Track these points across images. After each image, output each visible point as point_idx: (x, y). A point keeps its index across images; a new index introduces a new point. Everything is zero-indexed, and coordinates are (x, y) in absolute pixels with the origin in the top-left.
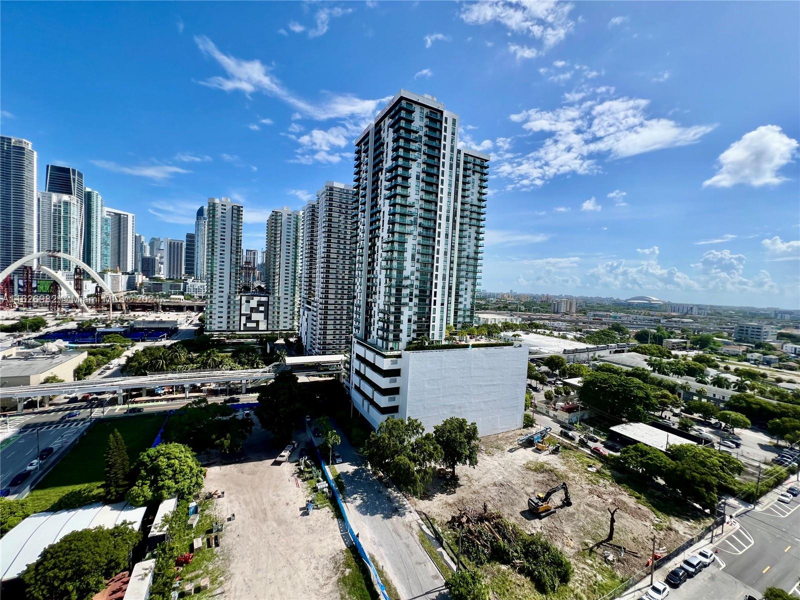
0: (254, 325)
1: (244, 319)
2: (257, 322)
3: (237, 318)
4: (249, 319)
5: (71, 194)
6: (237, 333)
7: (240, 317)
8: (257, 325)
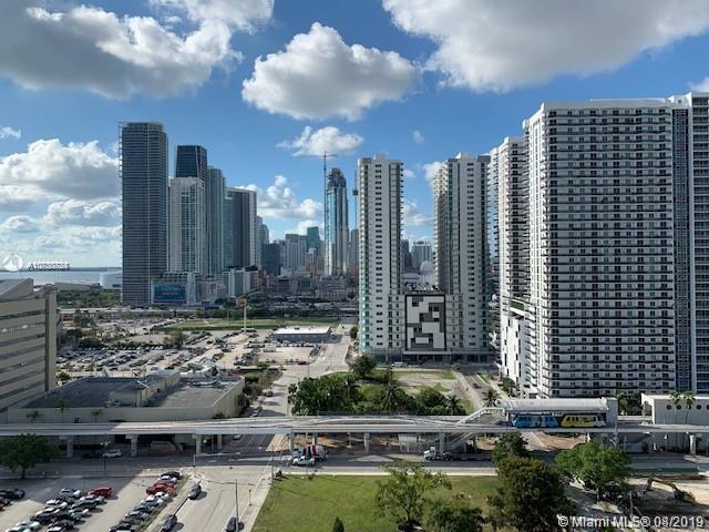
0: (426, 340)
2: (430, 336)
3: (402, 329)
4: (418, 330)
5: (197, 176)
7: (406, 329)
8: (429, 340)
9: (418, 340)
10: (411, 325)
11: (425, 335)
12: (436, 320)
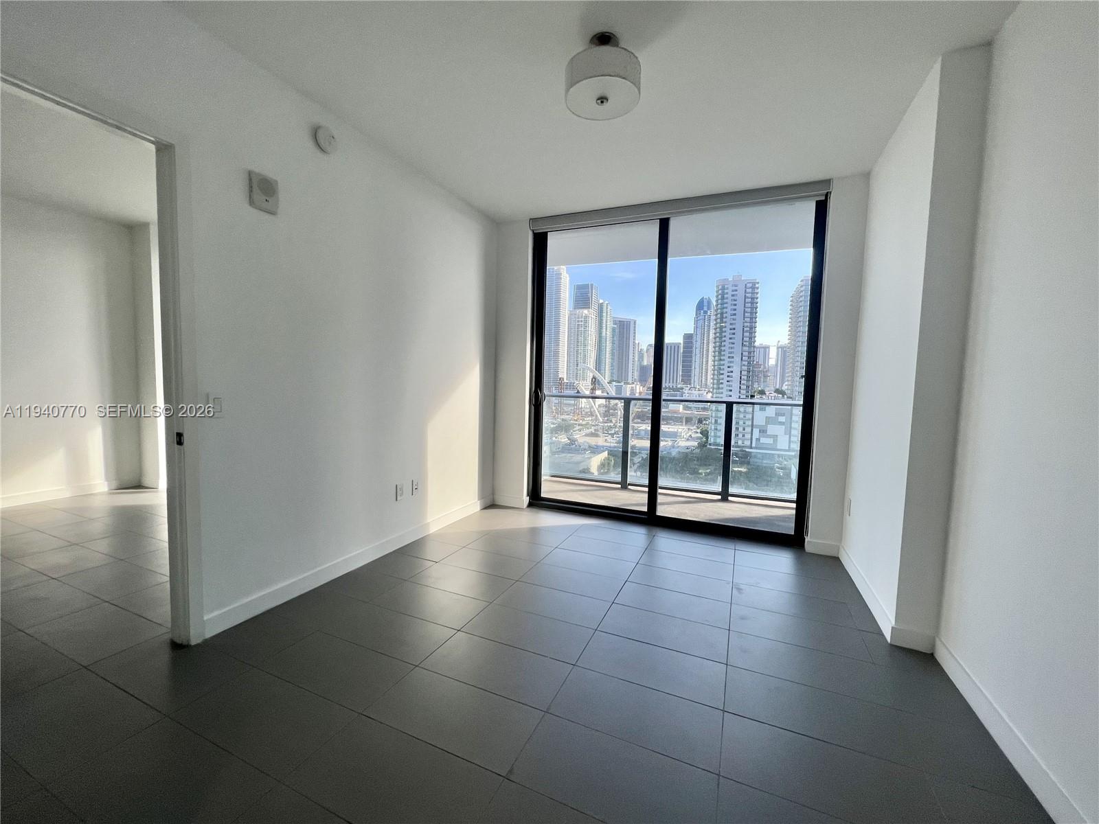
0: (770, 441)
1: (756, 431)
2: (775, 437)
3: (748, 429)
4: (763, 431)
5: (589, 308)
6: (747, 450)
7: (752, 430)
8: (774, 441)
9: (763, 440)
10: (757, 426)
11: (769, 436)
12: (781, 423)
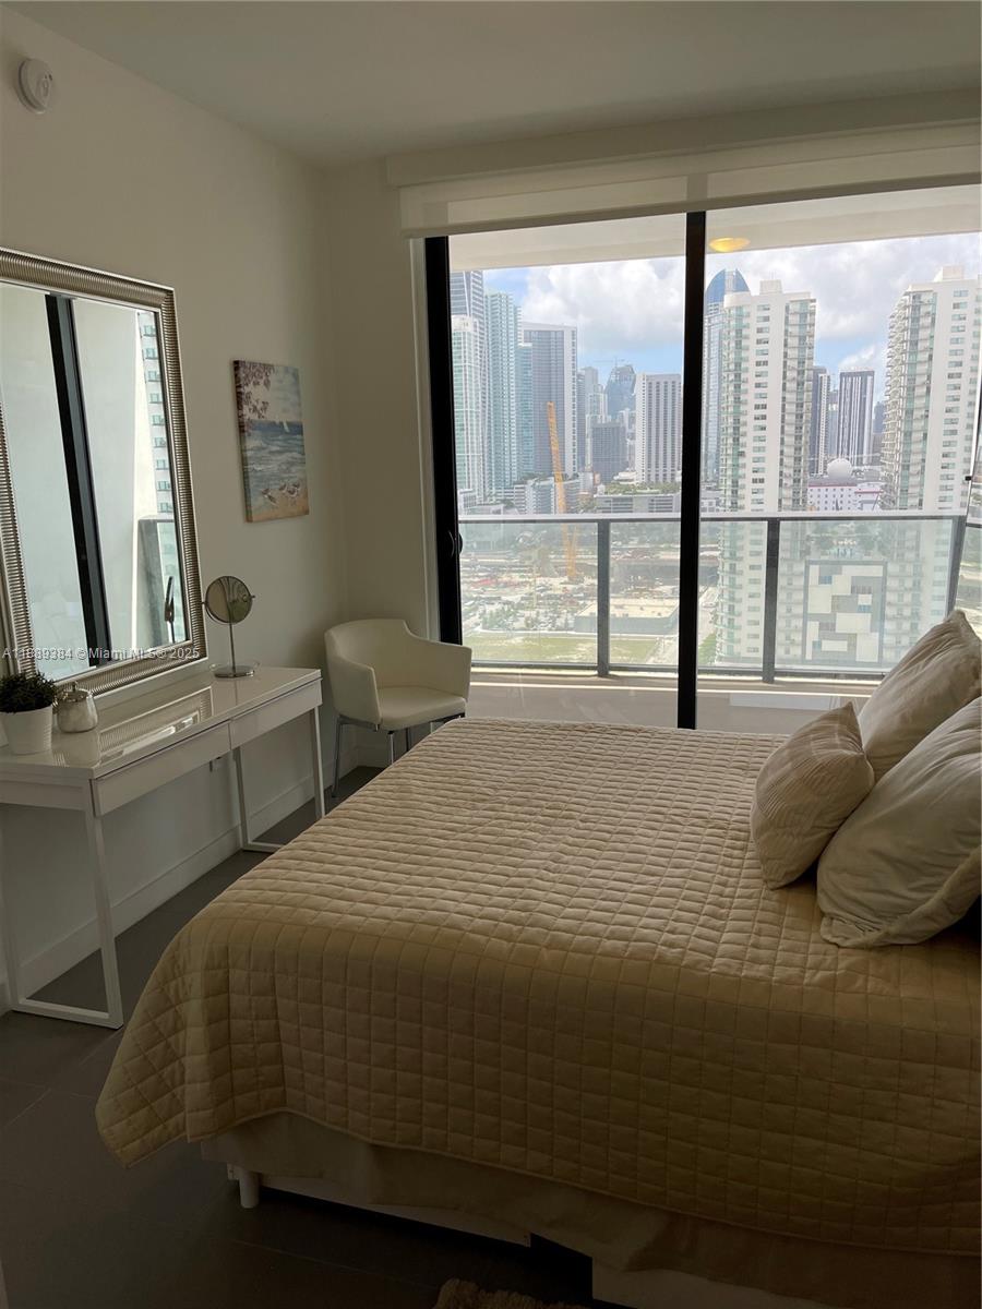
0: (841, 646)
1: (813, 627)
2: (851, 638)
4: (827, 627)
5: (465, 310)
7: (805, 624)
8: (849, 645)
9: (827, 646)
10: (816, 617)
11: (840, 637)
